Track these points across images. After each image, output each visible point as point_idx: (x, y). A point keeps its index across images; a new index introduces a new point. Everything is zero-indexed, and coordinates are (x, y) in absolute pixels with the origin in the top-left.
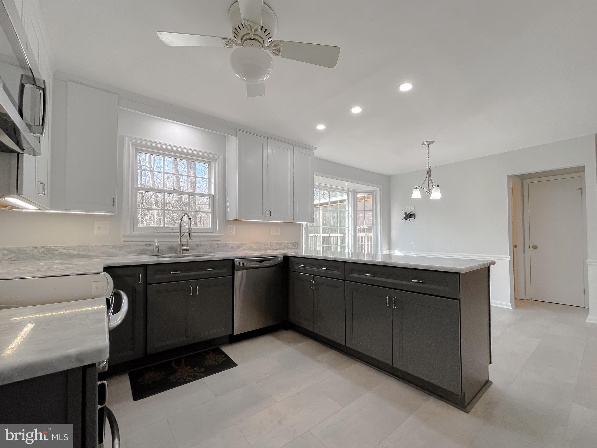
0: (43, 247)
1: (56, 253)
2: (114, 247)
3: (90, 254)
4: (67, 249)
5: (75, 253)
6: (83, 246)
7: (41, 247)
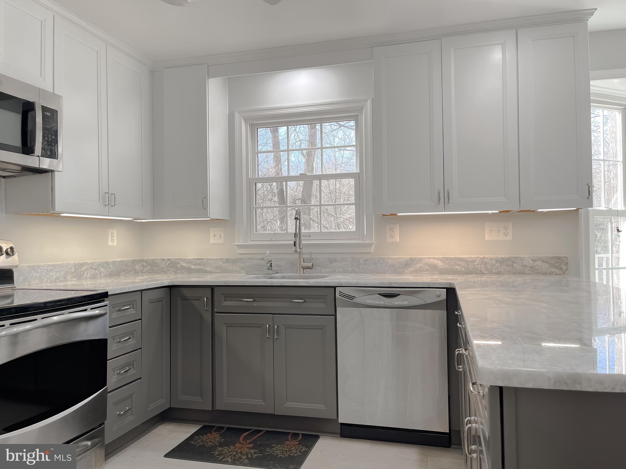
0: (169, 259)
1: (179, 266)
2: (227, 261)
3: (206, 268)
4: (187, 262)
5: (193, 267)
6: (199, 259)
7: (167, 260)
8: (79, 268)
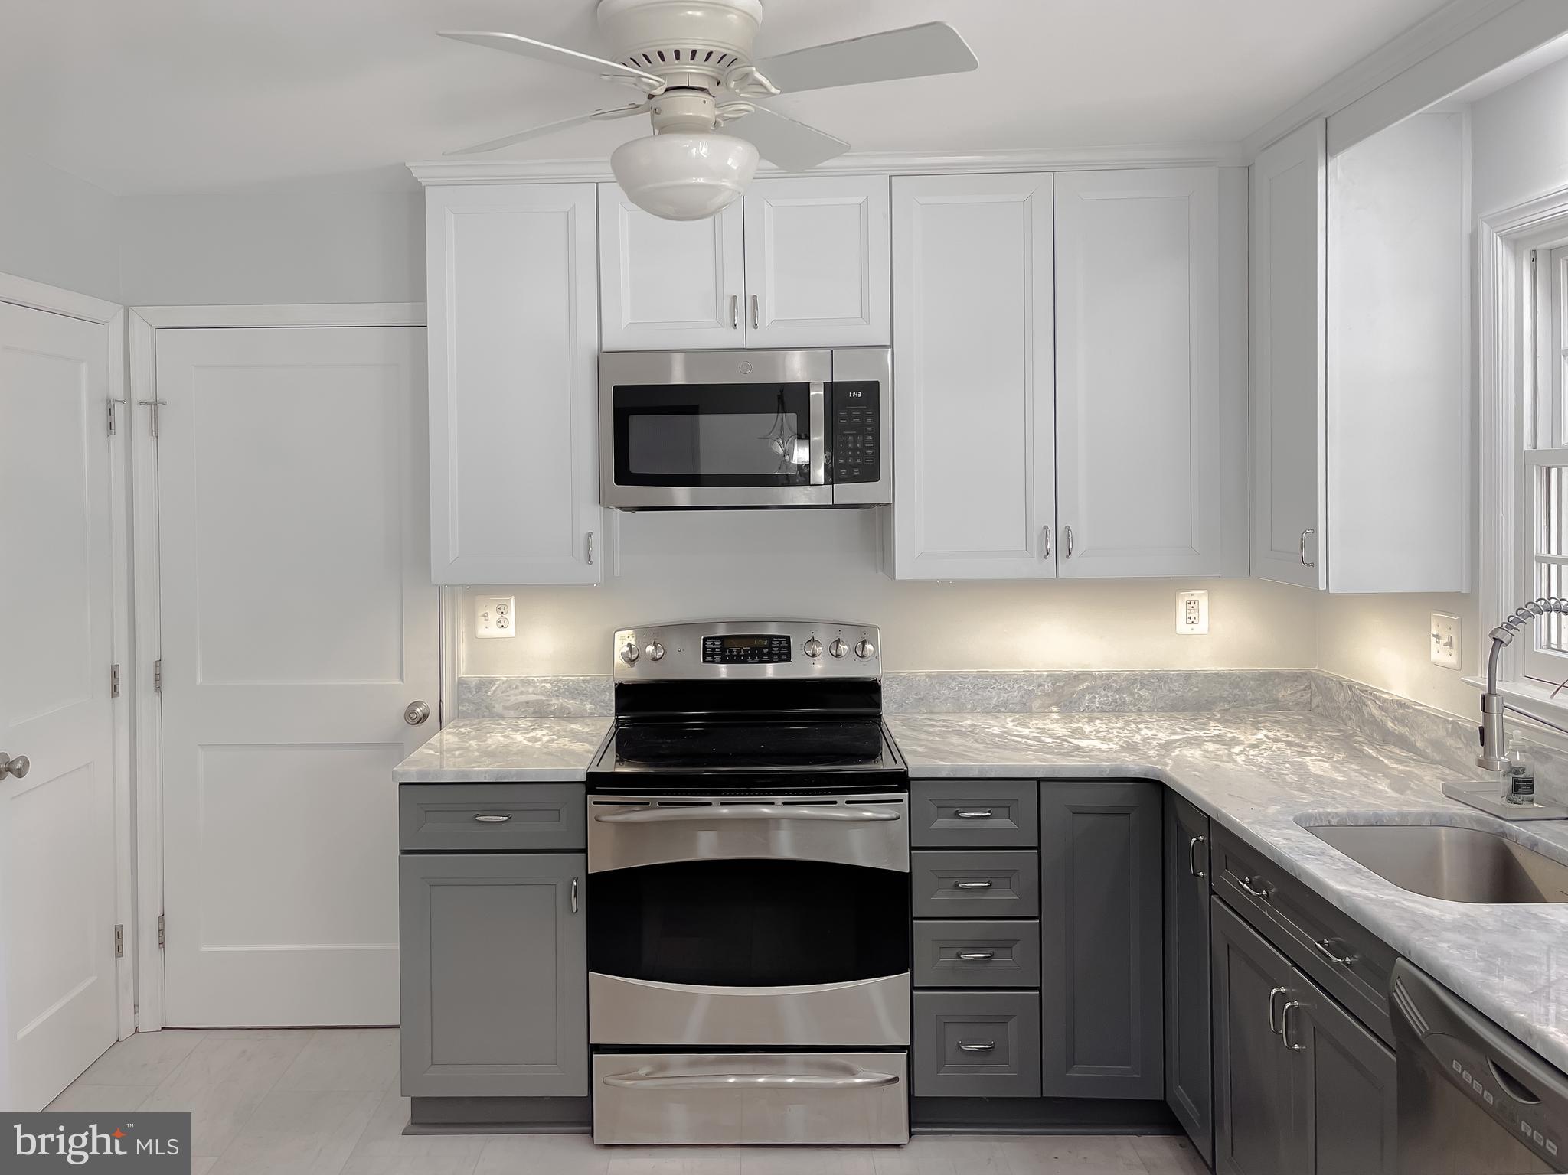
8: (1064, 685)
